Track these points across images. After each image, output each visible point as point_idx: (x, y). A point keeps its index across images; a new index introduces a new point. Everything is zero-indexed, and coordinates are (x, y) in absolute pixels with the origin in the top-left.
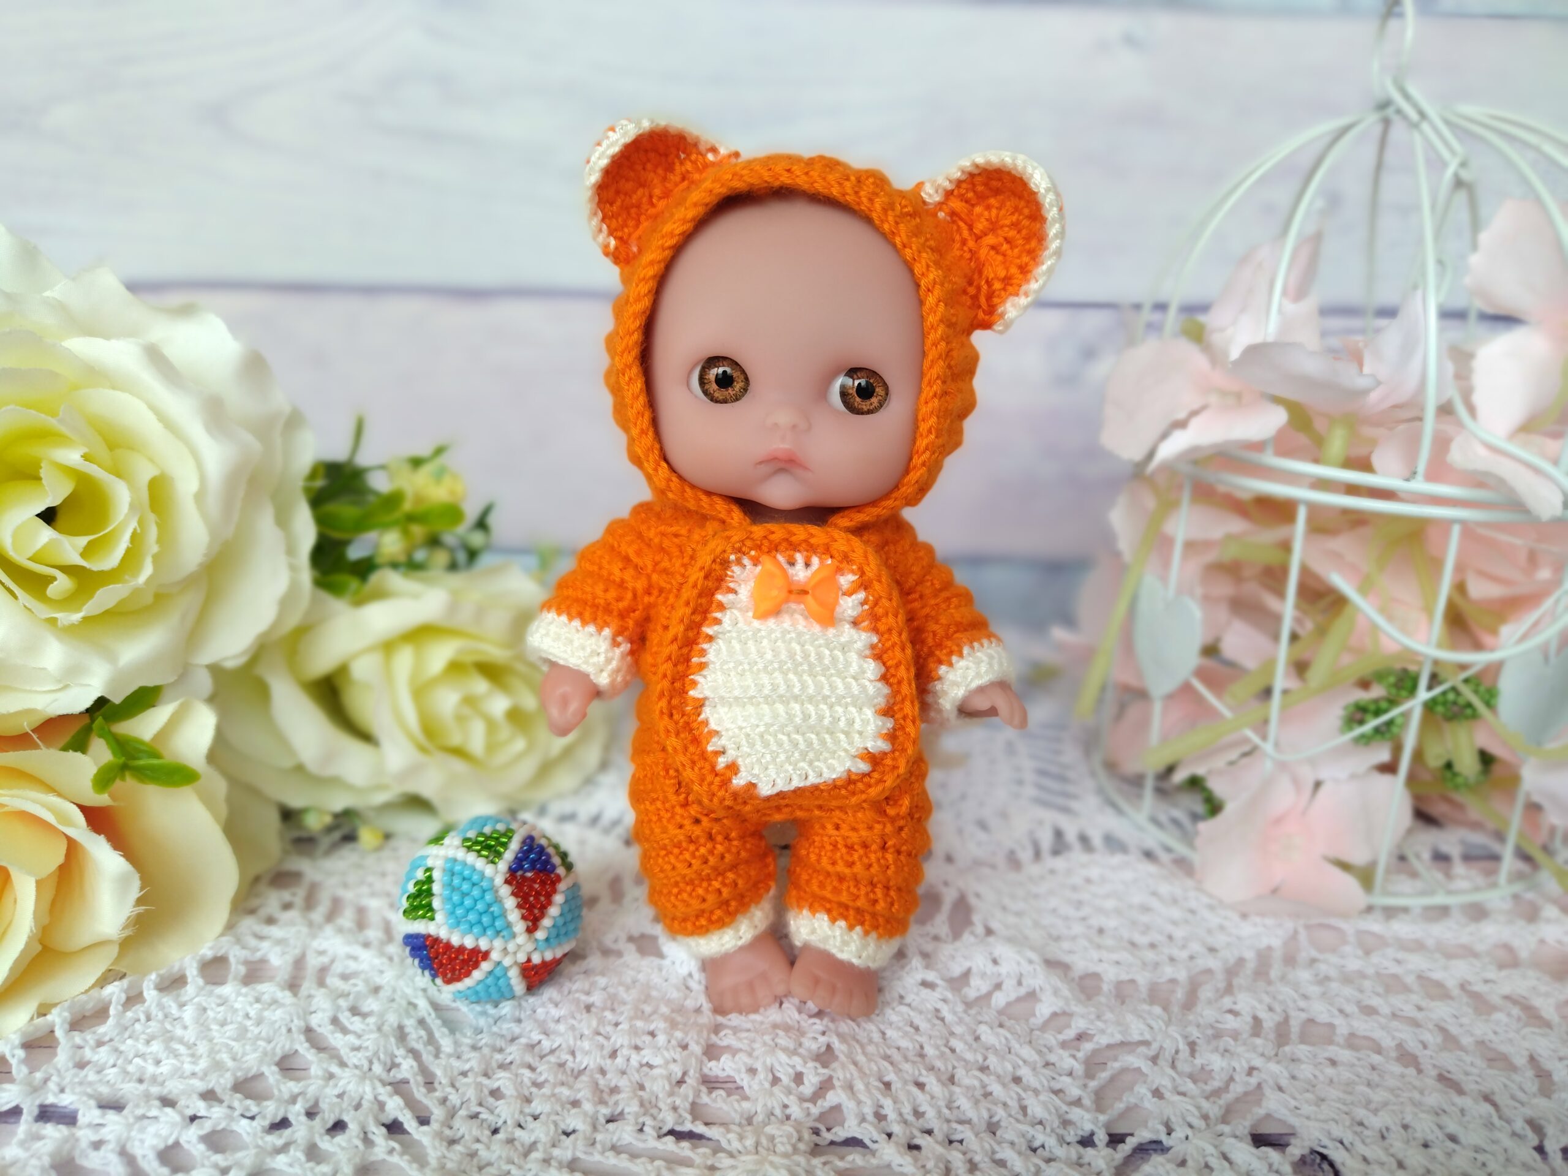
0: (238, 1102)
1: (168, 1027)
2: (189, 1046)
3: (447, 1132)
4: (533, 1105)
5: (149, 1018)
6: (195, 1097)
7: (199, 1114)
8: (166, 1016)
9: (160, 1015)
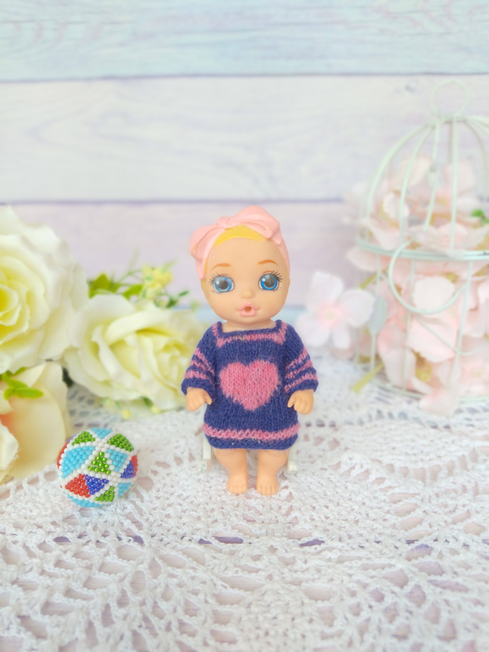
0: (66, 526)
1: (33, 497)
2: (43, 505)
3: (151, 532)
4: (183, 519)
5: (25, 494)
6: (49, 524)
7: (52, 531)
8: (32, 494)
9: (30, 493)
